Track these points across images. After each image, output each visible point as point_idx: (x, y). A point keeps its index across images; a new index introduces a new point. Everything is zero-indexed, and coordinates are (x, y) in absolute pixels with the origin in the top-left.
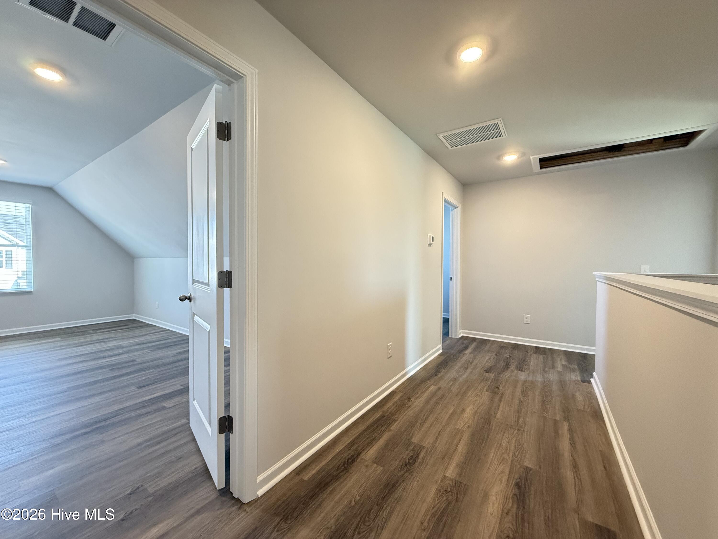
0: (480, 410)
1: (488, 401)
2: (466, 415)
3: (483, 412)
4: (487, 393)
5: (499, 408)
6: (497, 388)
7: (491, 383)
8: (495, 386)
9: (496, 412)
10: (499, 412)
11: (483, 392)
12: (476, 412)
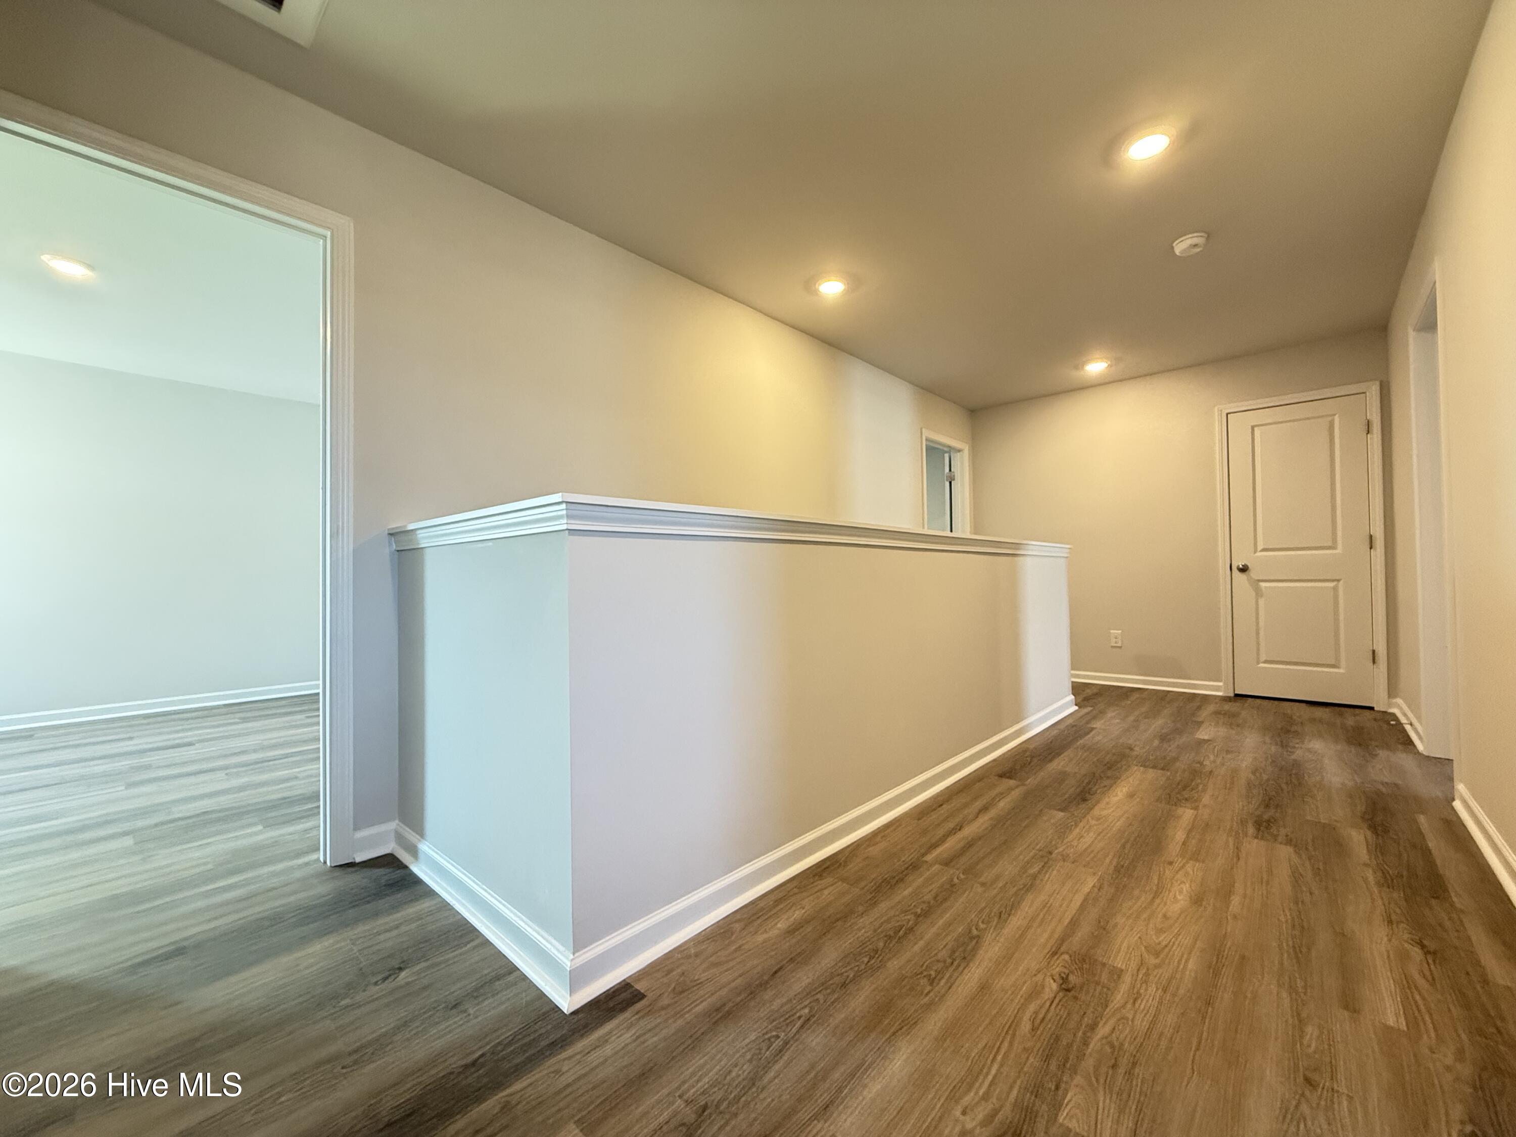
0: (1143, 899)
1: (1116, 925)
2: (1186, 887)
3: (1136, 892)
4: (1119, 963)
5: (1085, 900)
6: (1068, 990)
7: (1093, 1027)
8: (1076, 998)
9: (1096, 890)
10: (1086, 889)
11: (1133, 965)
12: (1156, 895)
